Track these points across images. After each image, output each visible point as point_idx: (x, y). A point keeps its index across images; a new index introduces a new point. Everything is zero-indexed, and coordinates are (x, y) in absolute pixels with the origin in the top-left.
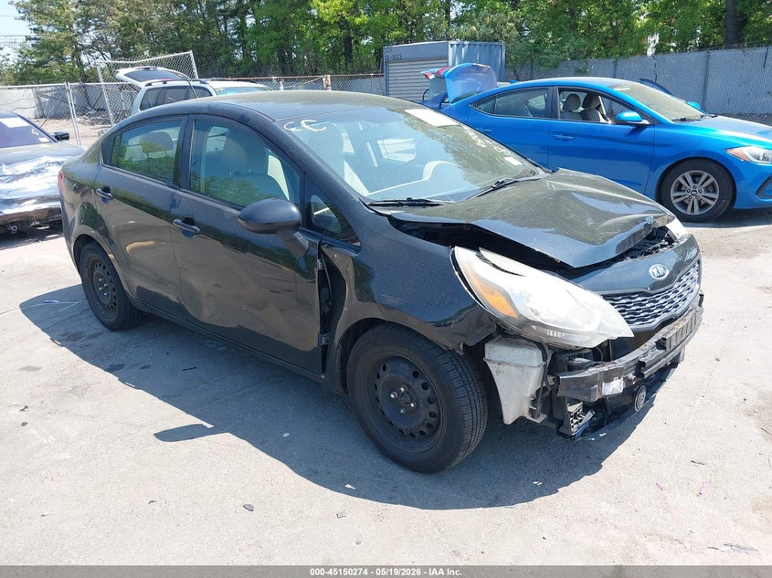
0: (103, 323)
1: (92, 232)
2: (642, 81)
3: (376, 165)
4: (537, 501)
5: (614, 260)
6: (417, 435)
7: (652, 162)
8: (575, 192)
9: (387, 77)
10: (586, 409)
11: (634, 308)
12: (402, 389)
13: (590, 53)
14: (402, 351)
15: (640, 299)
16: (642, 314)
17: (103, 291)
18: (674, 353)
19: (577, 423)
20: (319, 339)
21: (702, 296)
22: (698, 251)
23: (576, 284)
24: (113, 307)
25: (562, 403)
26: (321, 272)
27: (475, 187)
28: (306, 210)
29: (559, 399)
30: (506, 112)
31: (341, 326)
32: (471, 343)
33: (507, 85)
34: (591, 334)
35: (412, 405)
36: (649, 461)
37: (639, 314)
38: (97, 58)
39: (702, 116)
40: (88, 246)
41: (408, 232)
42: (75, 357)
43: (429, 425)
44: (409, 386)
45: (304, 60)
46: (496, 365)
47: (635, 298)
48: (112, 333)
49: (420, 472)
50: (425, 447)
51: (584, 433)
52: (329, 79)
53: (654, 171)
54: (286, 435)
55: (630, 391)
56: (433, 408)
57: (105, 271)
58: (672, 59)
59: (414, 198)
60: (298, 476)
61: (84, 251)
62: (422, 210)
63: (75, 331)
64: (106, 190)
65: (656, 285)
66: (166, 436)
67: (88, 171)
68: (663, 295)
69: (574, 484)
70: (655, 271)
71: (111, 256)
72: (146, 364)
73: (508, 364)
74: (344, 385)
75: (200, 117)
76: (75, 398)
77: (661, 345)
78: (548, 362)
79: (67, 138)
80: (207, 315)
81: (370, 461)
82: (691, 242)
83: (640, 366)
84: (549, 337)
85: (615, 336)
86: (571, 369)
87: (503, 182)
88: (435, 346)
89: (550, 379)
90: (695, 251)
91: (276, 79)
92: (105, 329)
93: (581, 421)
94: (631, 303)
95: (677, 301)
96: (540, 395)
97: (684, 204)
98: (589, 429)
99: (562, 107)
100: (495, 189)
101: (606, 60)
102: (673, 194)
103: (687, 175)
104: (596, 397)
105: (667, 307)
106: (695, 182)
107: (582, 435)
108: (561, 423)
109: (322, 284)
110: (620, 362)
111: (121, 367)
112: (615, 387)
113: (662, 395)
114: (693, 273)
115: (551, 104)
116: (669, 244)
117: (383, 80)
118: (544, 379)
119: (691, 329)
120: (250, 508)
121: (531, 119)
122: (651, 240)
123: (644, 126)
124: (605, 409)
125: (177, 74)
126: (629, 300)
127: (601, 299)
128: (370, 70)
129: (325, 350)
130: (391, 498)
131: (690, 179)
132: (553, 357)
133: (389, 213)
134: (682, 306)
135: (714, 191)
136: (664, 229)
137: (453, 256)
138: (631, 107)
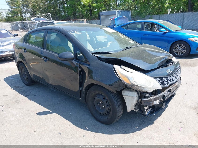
0: (25, 84)
1: (21, 60)
2: (166, 20)
3: (96, 43)
4: (136, 132)
5: (157, 68)
6: (105, 114)
7: (169, 42)
8: (147, 50)
9: (101, 20)
10: (149, 108)
11: (162, 81)
12: (101, 102)
13: (153, 13)
14: (101, 92)
15: (164, 79)
16: (165, 83)
17: (25, 75)
18: (173, 93)
19: (147, 112)
20: (79, 89)
21: (181, 77)
22: (180, 66)
23: (147, 75)
24: (27, 80)
25: (143, 106)
26: (80, 71)
27: (121, 49)
28: (76, 55)
29: (142, 105)
30: (131, 29)
31: (85, 85)
32: (119, 90)
33: (131, 22)
34: (150, 88)
35: (103, 107)
36: (166, 122)
37: (164, 83)
38: (27, 15)
39: (182, 30)
40: (21, 64)
41: (102, 61)
42: (17, 93)
43: (108, 112)
44: (102, 101)
45: (80, 15)
46: (125, 96)
47: (162, 78)
48: (27, 86)
49: (106, 124)
50: (107, 118)
51: (149, 114)
52: (86, 20)
53: (169, 44)
54: (71, 114)
55: (161, 103)
56: (109, 107)
57: (25, 70)
58: (174, 15)
59: (104, 52)
60: (73, 125)
61: (20, 65)
62: (106, 55)
63: (17, 86)
64: (25, 49)
65: (168, 75)
66: (39, 114)
67: (21, 44)
68: (170, 77)
69: (146, 128)
70: (168, 71)
71: (26, 66)
72: (35, 95)
73: (128, 96)
74: (86, 101)
75: (49, 30)
76: (16, 103)
77: (169, 91)
78: (139, 95)
79: (18, 36)
80: (51, 82)
81: (92, 121)
82: (178, 63)
83: (164, 96)
84: (139, 89)
85: (157, 89)
86: (145, 97)
87: (128, 47)
88: (109, 91)
89: (140, 100)
90: (179, 65)
91: (72, 20)
92: (25, 85)
93: (148, 111)
94: (161, 80)
95: (174, 79)
96: (137, 105)
97: (177, 53)
98: (150, 113)
99: (145, 27)
100: (126, 49)
101: (157, 15)
102: (174, 50)
103: (178, 45)
104: (152, 105)
105: (171, 81)
106: (180, 47)
107: (148, 115)
108: (143, 112)
109: (80, 74)
110: (158, 95)
111: (28, 95)
112: (157, 102)
113: (170, 104)
114: (178, 71)
115: (142, 26)
116: (172, 64)
117: (100, 20)
118: (138, 100)
119: (178, 87)
120: (60, 134)
121: (137, 31)
122: (167, 63)
123: (167, 32)
124: (155, 108)
125: (46, 19)
126: (161, 79)
127: (153, 79)
128: (96, 18)
129: (81, 91)
130: (97, 131)
131: (178, 46)
132: (140, 94)
133: (97, 56)
134: (175, 80)
135: (185, 49)
136: (171, 60)
137: (114, 67)
138: (163, 27)
